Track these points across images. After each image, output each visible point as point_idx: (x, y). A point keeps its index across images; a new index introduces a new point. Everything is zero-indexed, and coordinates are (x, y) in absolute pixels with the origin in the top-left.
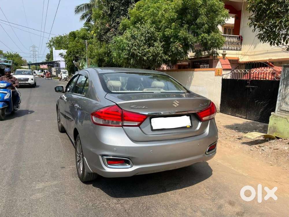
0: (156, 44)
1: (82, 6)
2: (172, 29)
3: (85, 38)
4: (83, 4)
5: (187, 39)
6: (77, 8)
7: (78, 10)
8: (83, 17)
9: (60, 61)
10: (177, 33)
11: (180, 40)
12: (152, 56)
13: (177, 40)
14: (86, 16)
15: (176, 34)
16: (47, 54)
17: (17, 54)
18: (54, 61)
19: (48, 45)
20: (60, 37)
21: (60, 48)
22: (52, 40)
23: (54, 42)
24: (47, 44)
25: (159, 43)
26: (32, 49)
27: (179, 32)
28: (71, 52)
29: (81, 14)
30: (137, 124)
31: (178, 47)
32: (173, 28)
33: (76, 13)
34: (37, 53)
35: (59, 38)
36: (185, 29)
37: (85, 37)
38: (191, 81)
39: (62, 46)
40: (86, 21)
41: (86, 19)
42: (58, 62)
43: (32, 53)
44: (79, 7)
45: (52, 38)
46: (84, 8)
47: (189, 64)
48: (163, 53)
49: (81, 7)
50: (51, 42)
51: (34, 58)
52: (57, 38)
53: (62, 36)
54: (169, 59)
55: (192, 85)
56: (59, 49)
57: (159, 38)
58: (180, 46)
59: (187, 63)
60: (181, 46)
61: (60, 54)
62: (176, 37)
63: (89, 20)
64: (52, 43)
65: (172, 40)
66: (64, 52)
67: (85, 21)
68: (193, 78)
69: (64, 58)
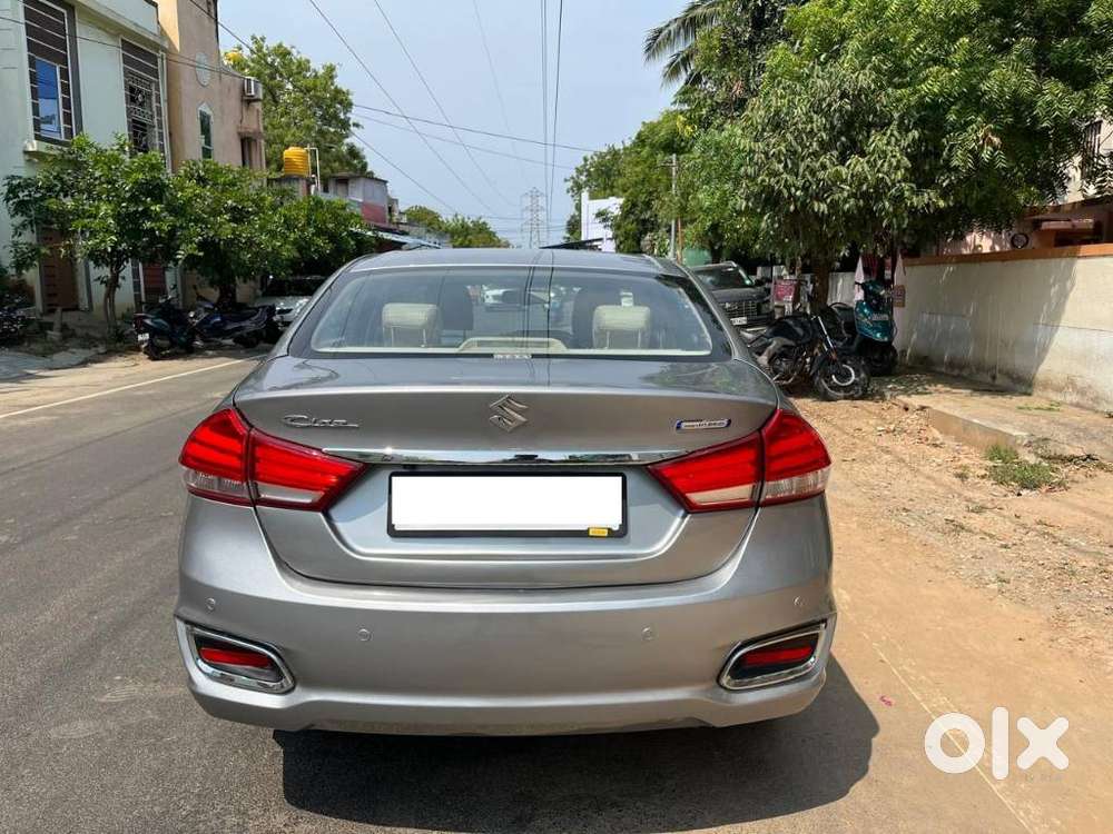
0: (877, 141)
1: (672, 28)
2: (951, 67)
3: (675, 146)
4: (676, 20)
5: (1031, 105)
6: (655, 39)
7: (655, 44)
8: (673, 70)
9: (600, 240)
10: (974, 81)
11: (991, 113)
12: (853, 195)
13: (978, 113)
14: (686, 60)
15: (973, 88)
16: (568, 219)
17: (481, 221)
18: (583, 239)
19: (570, 184)
20: (609, 152)
21: (608, 191)
22: (585, 165)
23: (589, 174)
24: (566, 180)
25: (892, 135)
26: (527, 202)
27: (985, 77)
28: (634, 205)
29: (665, 58)
30: (308, 501)
31: (982, 147)
32: (957, 58)
33: (648, 57)
34: (542, 215)
35: (608, 157)
36: (1021, 57)
37: (673, 141)
38: (1060, 307)
39: (615, 184)
40: (686, 83)
41: (683, 76)
42: (595, 243)
43: (528, 215)
44: (660, 31)
45: (586, 160)
46: (679, 33)
47: (1098, 225)
48: (905, 180)
49: (670, 32)
50: (581, 174)
51: (534, 233)
52: (601, 156)
53: (616, 148)
54: (942, 204)
55: (1063, 322)
56: (604, 198)
57: (896, 115)
58: (990, 143)
59: (1090, 220)
60: (996, 140)
61: (599, 214)
62: (972, 100)
63: (695, 79)
64: (583, 178)
65: (952, 117)
66: (614, 205)
67: (682, 83)
68: (1071, 289)
69: (611, 226)
